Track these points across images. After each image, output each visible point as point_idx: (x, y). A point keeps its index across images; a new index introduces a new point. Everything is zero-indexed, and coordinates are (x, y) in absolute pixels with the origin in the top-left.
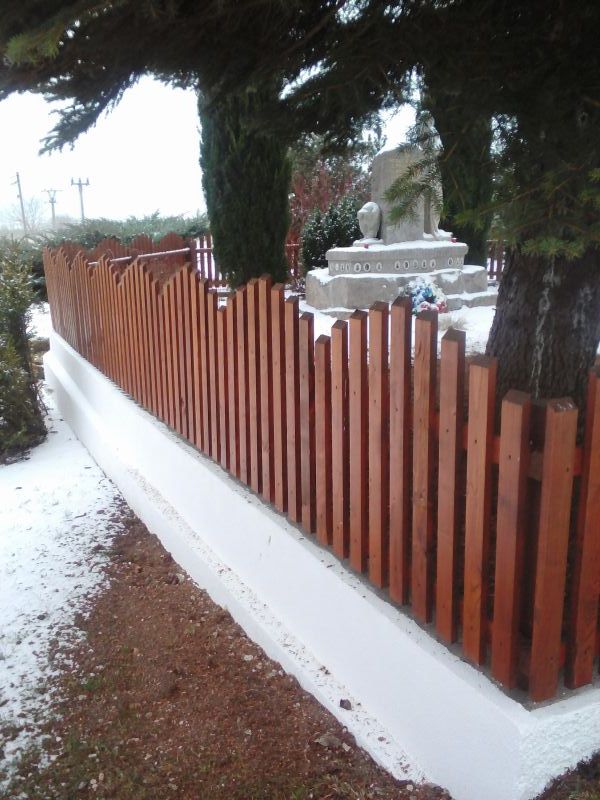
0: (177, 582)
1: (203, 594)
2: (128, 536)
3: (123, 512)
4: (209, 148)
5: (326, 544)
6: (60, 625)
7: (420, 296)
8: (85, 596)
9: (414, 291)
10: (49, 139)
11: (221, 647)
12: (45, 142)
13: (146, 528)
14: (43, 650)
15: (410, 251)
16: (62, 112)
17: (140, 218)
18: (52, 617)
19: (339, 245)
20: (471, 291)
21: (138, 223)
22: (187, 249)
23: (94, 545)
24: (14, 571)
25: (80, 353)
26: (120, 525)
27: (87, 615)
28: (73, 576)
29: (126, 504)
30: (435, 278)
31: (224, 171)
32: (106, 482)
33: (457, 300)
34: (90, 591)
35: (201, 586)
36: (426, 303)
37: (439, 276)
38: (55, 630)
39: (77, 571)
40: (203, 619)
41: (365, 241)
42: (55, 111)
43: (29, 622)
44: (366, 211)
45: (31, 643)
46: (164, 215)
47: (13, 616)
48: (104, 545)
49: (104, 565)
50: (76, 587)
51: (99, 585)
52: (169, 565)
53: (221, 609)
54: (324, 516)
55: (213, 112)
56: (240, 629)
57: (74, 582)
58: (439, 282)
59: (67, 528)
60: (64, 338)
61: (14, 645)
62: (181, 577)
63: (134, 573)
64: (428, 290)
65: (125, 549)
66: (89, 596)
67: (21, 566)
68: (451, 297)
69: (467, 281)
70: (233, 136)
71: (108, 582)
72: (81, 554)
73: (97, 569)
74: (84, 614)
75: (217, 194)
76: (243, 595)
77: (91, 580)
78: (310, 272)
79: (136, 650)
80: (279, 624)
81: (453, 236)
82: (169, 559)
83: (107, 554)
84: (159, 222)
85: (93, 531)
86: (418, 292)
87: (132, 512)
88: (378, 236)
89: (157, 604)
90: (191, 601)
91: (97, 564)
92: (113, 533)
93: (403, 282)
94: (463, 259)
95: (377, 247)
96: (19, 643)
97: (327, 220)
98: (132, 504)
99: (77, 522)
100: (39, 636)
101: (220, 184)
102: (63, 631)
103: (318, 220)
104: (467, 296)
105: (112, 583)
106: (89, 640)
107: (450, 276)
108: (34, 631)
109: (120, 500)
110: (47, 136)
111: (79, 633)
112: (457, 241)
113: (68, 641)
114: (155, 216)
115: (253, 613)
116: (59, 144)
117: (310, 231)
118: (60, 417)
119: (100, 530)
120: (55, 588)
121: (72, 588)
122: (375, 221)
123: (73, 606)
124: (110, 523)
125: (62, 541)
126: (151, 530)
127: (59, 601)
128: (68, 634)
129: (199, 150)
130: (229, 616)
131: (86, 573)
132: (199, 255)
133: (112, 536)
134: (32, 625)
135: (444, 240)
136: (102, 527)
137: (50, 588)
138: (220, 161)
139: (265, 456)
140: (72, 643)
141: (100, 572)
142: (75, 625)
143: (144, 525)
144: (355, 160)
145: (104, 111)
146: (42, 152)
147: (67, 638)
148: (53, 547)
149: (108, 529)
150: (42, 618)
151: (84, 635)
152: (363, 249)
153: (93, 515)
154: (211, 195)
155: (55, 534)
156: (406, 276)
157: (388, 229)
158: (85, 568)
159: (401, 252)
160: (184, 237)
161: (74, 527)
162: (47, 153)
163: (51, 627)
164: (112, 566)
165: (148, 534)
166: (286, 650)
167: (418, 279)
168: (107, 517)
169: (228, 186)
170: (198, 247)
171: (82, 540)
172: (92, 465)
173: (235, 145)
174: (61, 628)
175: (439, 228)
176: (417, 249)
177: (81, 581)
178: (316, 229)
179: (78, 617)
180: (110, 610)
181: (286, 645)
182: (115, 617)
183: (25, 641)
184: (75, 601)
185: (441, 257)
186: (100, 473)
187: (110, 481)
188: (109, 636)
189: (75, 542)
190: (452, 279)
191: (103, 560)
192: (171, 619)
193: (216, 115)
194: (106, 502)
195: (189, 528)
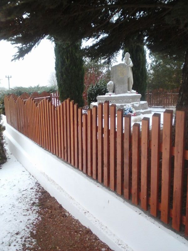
0: (66, 216)
1: (77, 221)
2: (43, 198)
3: (40, 189)
4: (58, 64)
5: (137, 204)
6: (25, 237)
7: (128, 111)
8: (32, 224)
9: (126, 109)
10: (15, 55)
11: (91, 245)
12: (14, 56)
13: (50, 195)
14: (20, 248)
15: (124, 97)
16: (18, 47)
17: (33, 86)
18: (21, 233)
19: (100, 95)
20: (143, 109)
21: (32, 88)
22: (49, 96)
23: (32, 202)
24: (3, 214)
25: (19, 131)
26: (40, 193)
27: (35, 232)
28: (26, 215)
29: (40, 185)
30: (132, 105)
31: (63, 71)
32: (31, 177)
33: (139, 112)
34: (34, 221)
35: (76, 218)
36: (130, 113)
37: (133, 104)
38: (24, 239)
39: (27, 213)
40: (80, 232)
41: (110, 93)
42: (16, 47)
43: (13, 236)
44: (109, 84)
45: (15, 245)
46: (41, 86)
47: (6, 233)
48: (35, 202)
49: (37, 210)
50: (28, 220)
51: (37, 219)
52: (61, 210)
53: (86, 228)
54: (136, 194)
55: (60, 52)
56: (96, 236)
57: (27, 218)
58: (133, 106)
59: (20, 195)
60: (12, 126)
61: (8, 246)
62: (67, 214)
63: (49, 213)
64: (130, 109)
65: (44, 203)
66: (34, 224)
67: (5, 212)
68: (137, 111)
69: (142, 106)
70: (66, 60)
71: (40, 217)
72: (27, 206)
73: (35, 212)
74: (34, 232)
75: (61, 78)
76: (96, 223)
77: (33, 217)
78: (91, 104)
79: (58, 247)
80: (114, 235)
81: (137, 92)
82: (61, 207)
83: (37, 206)
84: (40, 88)
85: (30, 196)
86: (127, 110)
87: (43, 188)
88: (114, 92)
89: (61, 226)
90: (74, 224)
91: (34, 210)
92: (38, 197)
93: (122, 106)
94: (140, 99)
95: (113, 95)
96: (10, 245)
97: (95, 87)
98: (42, 185)
99: (23, 193)
100: (17, 242)
101: (62, 75)
102: (27, 240)
103: (93, 87)
104: (142, 111)
105: (42, 218)
106: (38, 243)
107: (136, 105)
108: (15, 240)
109: (38, 184)
110: (15, 54)
111: (33, 240)
112: (138, 93)
113: (29, 244)
114: (38, 86)
115: (102, 231)
116: (19, 57)
117: (90, 91)
118: (11, 153)
119: (32, 195)
120: (20, 221)
121: (27, 221)
122: (112, 87)
123: (28, 228)
124: (36, 193)
125: (19, 200)
126: (52, 195)
127: (23, 226)
128: (29, 241)
129: (55, 65)
130: (90, 231)
131: (31, 213)
132: (53, 99)
133: (37, 198)
134: (14, 237)
135: (134, 93)
136: (33, 194)
137: (18, 221)
138: (62, 68)
139: (105, 169)
140: (31, 245)
141: (36, 213)
142: (31, 237)
143: (48, 193)
144: (101, 69)
145: (34, 46)
146: (12, 60)
147: (29, 243)
148: (16, 203)
149: (36, 195)
150: (17, 234)
151: (35, 241)
152: (109, 96)
153: (29, 190)
154: (59, 79)
155: (16, 198)
156: (123, 104)
157: (117, 89)
158: (30, 212)
159: (121, 97)
160: (48, 92)
161: (23, 195)
162: (14, 61)
163: (21, 238)
164: (41, 211)
165: (51, 197)
166: (120, 247)
167: (127, 105)
168: (34, 190)
169: (65, 76)
170: (53, 96)
171: (27, 200)
172: (25, 170)
173: (67, 63)
174: (26, 238)
175: (132, 89)
176: (126, 96)
177: (30, 217)
178: (92, 90)
179: (31, 233)
180: (43, 229)
181: (119, 245)
182: (46, 233)
183: (12, 245)
184: (29, 226)
185: (133, 98)
186: (28, 173)
187: (33, 176)
188: (45, 241)
189: (24, 201)
190: (137, 105)
191: (36, 208)
192: (68, 233)
193: (61, 53)
194: (33, 185)
195: (69, 195)
